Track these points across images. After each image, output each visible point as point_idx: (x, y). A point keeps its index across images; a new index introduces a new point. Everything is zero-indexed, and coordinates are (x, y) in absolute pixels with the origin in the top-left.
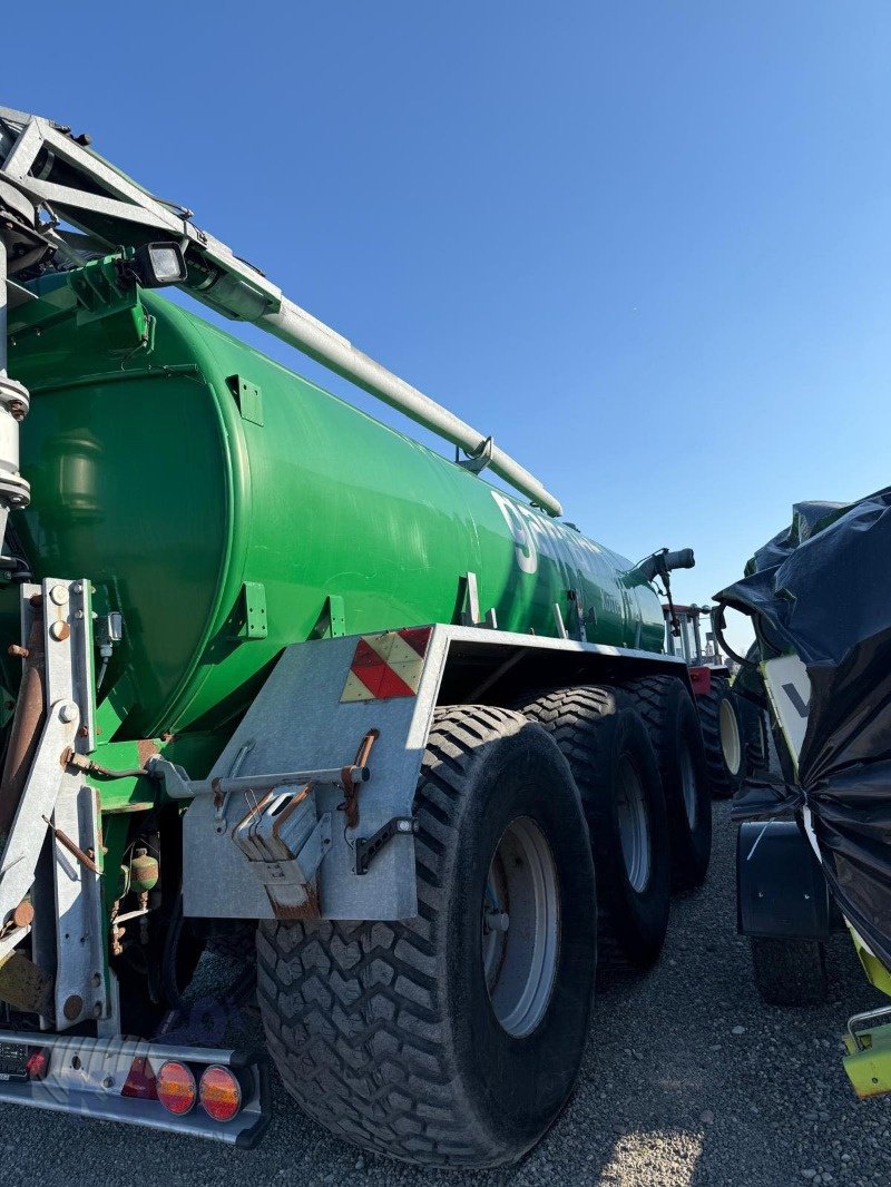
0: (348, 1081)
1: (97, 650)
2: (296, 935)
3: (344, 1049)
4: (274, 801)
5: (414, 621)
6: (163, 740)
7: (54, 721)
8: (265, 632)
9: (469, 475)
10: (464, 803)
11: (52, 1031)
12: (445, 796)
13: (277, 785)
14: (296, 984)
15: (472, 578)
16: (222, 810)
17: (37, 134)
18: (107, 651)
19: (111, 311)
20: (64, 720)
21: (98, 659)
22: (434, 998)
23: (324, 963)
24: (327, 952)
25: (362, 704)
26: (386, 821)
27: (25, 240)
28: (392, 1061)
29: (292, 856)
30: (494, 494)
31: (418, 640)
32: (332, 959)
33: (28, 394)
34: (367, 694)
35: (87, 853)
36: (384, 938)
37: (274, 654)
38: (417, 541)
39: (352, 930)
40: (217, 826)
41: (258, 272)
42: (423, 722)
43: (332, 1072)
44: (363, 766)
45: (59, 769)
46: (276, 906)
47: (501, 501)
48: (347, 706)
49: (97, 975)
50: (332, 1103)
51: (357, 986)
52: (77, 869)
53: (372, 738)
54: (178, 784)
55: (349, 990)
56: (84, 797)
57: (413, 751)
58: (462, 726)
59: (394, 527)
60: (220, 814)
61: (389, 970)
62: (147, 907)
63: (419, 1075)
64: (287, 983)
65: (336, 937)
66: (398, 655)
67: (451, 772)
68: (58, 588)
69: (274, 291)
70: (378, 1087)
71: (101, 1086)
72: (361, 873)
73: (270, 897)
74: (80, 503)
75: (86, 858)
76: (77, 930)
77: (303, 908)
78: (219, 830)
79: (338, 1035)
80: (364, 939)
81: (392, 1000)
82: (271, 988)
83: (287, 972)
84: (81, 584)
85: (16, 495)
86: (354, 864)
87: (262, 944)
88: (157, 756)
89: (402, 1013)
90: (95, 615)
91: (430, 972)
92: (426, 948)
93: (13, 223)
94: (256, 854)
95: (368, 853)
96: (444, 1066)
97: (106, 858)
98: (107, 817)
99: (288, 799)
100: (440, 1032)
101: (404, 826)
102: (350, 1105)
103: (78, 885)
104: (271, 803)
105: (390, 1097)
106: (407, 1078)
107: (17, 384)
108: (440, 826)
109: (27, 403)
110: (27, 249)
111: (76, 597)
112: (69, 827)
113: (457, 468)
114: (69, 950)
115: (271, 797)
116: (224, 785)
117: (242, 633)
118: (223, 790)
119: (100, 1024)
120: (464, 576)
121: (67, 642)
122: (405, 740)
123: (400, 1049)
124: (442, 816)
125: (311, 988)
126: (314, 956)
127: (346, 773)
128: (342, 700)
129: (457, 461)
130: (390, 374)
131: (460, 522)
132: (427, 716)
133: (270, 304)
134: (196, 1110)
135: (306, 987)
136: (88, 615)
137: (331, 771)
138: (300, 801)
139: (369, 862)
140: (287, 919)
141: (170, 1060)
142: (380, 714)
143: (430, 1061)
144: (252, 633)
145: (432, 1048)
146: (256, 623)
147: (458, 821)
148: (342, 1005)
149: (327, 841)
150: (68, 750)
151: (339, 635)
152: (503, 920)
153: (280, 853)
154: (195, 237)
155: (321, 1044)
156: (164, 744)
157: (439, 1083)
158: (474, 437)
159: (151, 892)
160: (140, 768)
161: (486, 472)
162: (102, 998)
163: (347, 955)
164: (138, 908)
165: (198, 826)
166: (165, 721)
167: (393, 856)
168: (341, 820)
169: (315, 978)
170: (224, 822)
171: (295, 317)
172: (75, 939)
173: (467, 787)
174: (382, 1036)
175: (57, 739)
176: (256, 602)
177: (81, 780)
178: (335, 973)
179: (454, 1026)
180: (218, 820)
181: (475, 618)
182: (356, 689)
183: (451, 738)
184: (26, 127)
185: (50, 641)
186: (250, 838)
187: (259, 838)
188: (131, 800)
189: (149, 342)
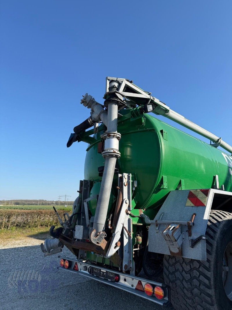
0: (186, 300)
1: (132, 189)
2: (174, 261)
3: (186, 291)
4: (171, 227)
5: (204, 188)
6: (144, 210)
7: (124, 203)
8: (167, 188)
9: (214, 148)
10: (218, 235)
11: (121, 271)
12: (213, 232)
13: (171, 224)
14: (173, 273)
15: (217, 177)
16: (158, 228)
17: (125, 83)
18: (134, 189)
19: (138, 118)
20: (126, 203)
21: (132, 190)
22: (210, 283)
23: (181, 269)
24: (182, 266)
25: (191, 207)
26: (199, 236)
27: (121, 104)
28: (198, 297)
29: (176, 241)
30: (222, 153)
31: (206, 192)
32: (183, 268)
33: (121, 135)
34: (193, 205)
35: (130, 233)
36: (197, 265)
37: (168, 193)
38: (203, 166)
39: (188, 262)
40: (156, 231)
41: (164, 104)
42: (207, 213)
43: (182, 297)
44: (192, 222)
45: (125, 213)
46: (171, 252)
47: (224, 155)
48: (187, 207)
49: (131, 261)
50: (182, 305)
51: (189, 276)
52: (127, 236)
53: (194, 215)
54: (147, 220)
55: (187, 277)
56: (129, 220)
57: (205, 220)
58: (216, 215)
59: (197, 163)
60: (157, 228)
61: (198, 273)
62: (139, 248)
63: (205, 302)
64: (171, 272)
65: (184, 263)
66: (200, 196)
67: (214, 227)
68: (126, 175)
69: (168, 108)
70: (194, 303)
71: (130, 286)
72: (192, 247)
73: (170, 250)
74: (128, 157)
75: (129, 234)
76: (127, 249)
77: (178, 253)
78: (157, 232)
79: (184, 287)
80: (191, 265)
81: (199, 281)
82: (167, 273)
83: (171, 269)
84: (130, 174)
85: (118, 156)
86: (191, 245)
87: (165, 262)
88: (143, 213)
89: (201, 285)
90: (132, 181)
91: (209, 276)
92: (208, 270)
93: (120, 102)
94: (167, 239)
95: (194, 243)
96: (212, 301)
97: (133, 235)
98: (134, 225)
99: (174, 227)
100: (212, 292)
101: (204, 238)
102: (186, 306)
103: (127, 240)
104: (170, 228)
105: (197, 306)
106: (202, 302)
107: (119, 134)
108: (211, 240)
109: (120, 137)
110: (121, 106)
111: (129, 177)
112: (126, 226)
113: (211, 146)
114: (125, 254)
115: (170, 226)
116: (158, 222)
117: (162, 187)
118: (158, 223)
119: (131, 272)
120: (215, 176)
121: (127, 186)
122: (203, 217)
123: (201, 294)
124: (212, 237)
125: (178, 274)
126: (178, 266)
127: (188, 223)
128: (186, 205)
129: (211, 144)
130: (194, 124)
131: (213, 161)
132: (208, 212)
133: (167, 111)
134: (153, 295)
135: (176, 273)
136: (131, 181)
137: (185, 222)
138: (177, 228)
139: (194, 245)
140: (173, 256)
141: (148, 283)
142: (196, 210)
143: (208, 299)
144: (164, 187)
145: (209, 296)
146: (165, 185)
147: (216, 240)
148: (185, 280)
149: (183, 239)
150: (127, 210)
151: (183, 189)
152: (227, 269)
153: (173, 239)
154: (152, 99)
155: (180, 289)
156: (144, 211)
157: (211, 305)
158: (216, 138)
159: (140, 245)
160: (139, 215)
161: (219, 147)
162: (132, 266)
163: (187, 268)
164: (137, 248)
165: (152, 230)
166: (144, 206)
167: (200, 244)
168: (187, 235)
169: (179, 272)
170: (158, 231)
171: (172, 113)
172: (127, 252)
173: (219, 231)
174: (196, 290)
175: (125, 207)
176: (165, 180)
177: (129, 216)
178: (184, 272)
179: (215, 292)
180: (157, 230)
181: (218, 187)
182: (189, 203)
183: (213, 218)
184: (122, 82)
185: (124, 186)
186: (166, 235)
187: (168, 235)
188: (137, 223)
189: (144, 124)
